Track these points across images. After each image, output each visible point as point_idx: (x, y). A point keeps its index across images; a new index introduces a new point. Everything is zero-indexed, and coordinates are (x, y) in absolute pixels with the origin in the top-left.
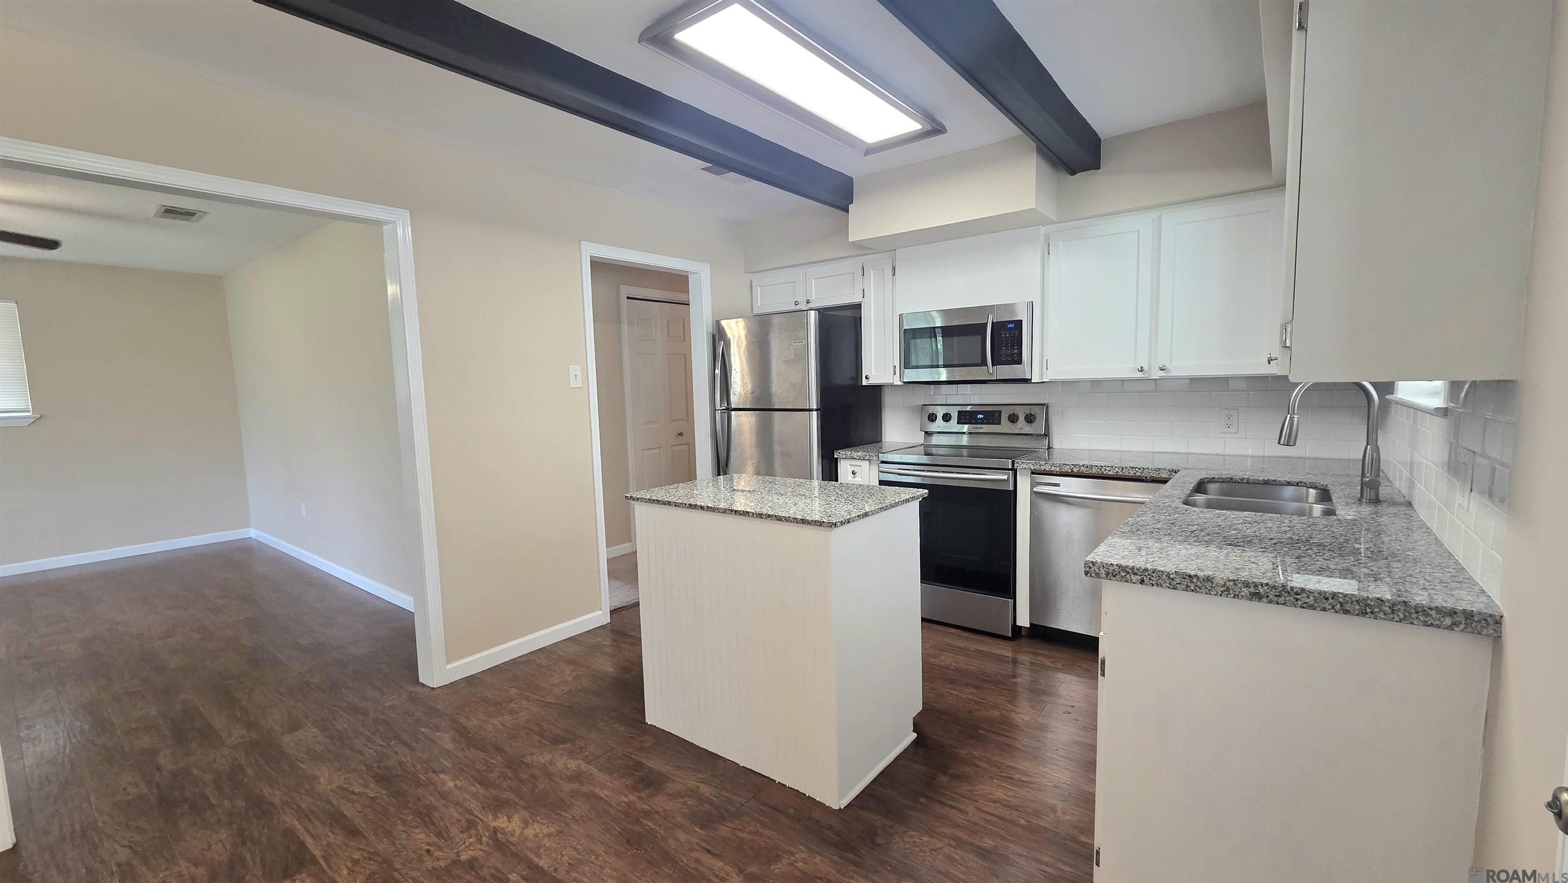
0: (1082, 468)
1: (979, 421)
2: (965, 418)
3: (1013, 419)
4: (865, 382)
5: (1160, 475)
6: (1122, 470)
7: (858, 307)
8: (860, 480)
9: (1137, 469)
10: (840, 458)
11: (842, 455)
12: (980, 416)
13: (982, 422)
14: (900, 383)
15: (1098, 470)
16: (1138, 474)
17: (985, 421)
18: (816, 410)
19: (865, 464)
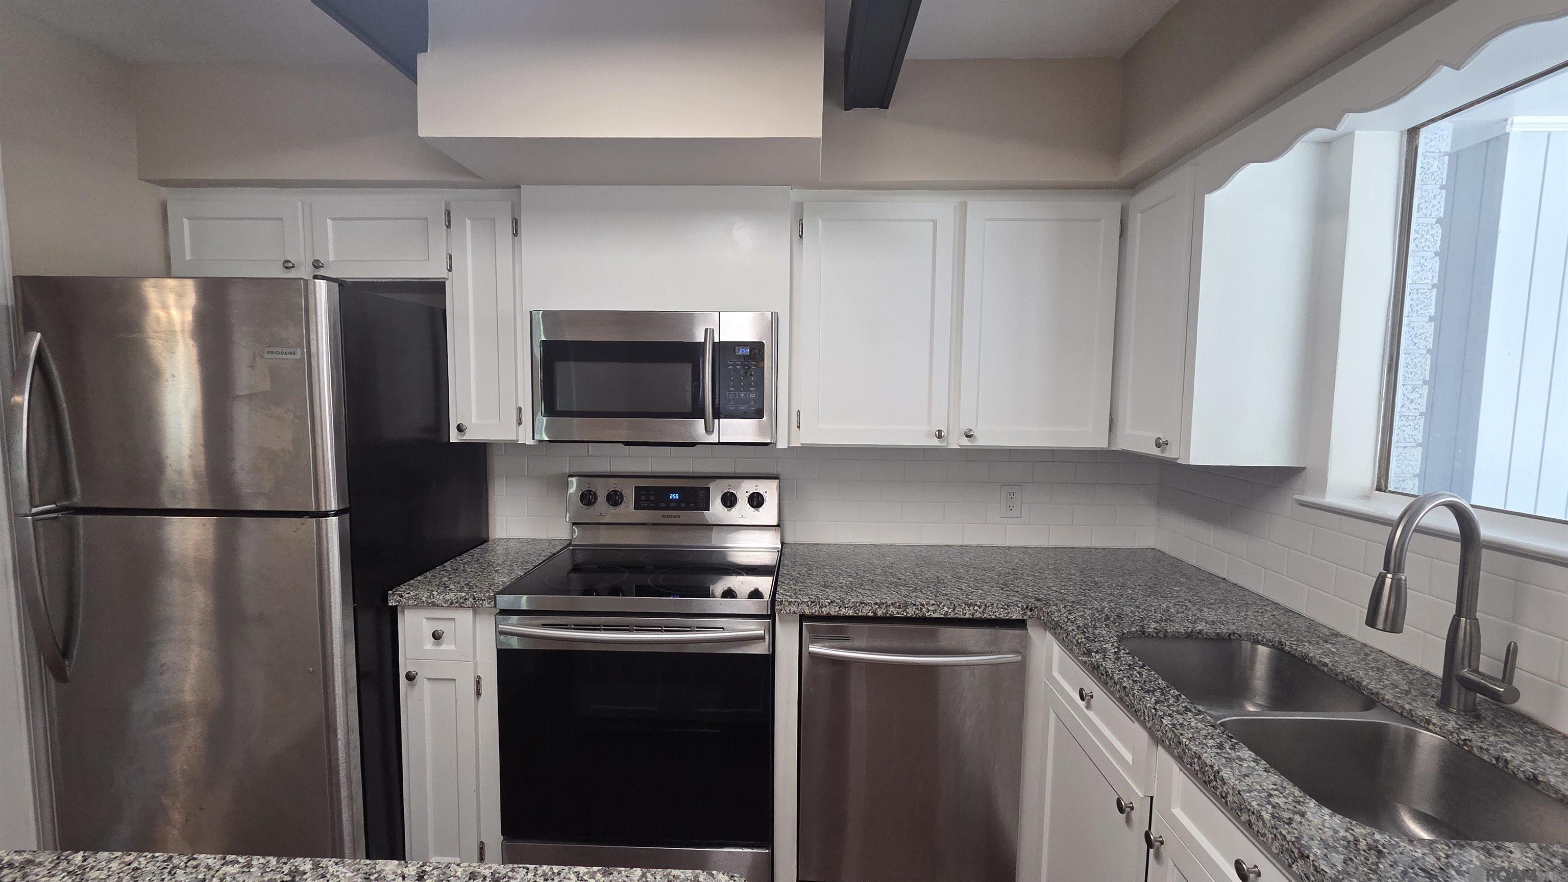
0: (892, 609)
1: (672, 505)
2: (648, 500)
3: (729, 501)
4: (454, 437)
5: (1010, 615)
6: (954, 609)
7: (437, 289)
8: (453, 647)
9: (976, 608)
10: (403, 608)
11: (408, 599)
12: (675, 496)
13: (677, 506)
14: (530, 442)
15: (917, 612)
16: (978, 615)
17: (683, 505)
18: (337, 513)
19: (464, 617)
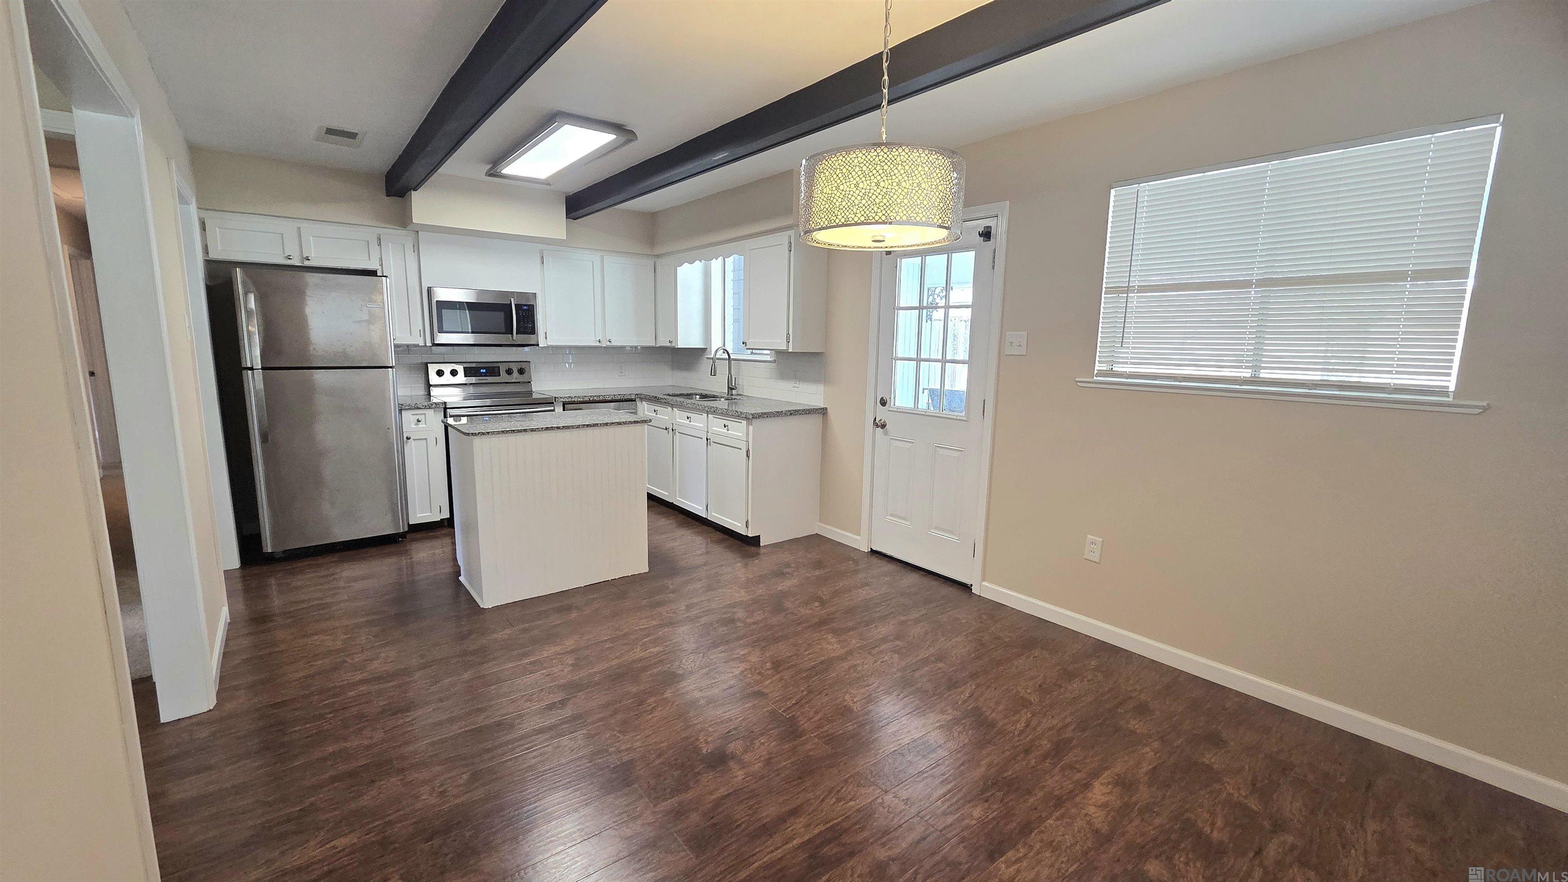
1: (483, 374)
2: (470, 373)
3: (509, 372)
8: (425, 426)
11: (406, 406)
12: (483, 371)
14: (429, 344)
17: (488, 374)
19: (430, 412)
